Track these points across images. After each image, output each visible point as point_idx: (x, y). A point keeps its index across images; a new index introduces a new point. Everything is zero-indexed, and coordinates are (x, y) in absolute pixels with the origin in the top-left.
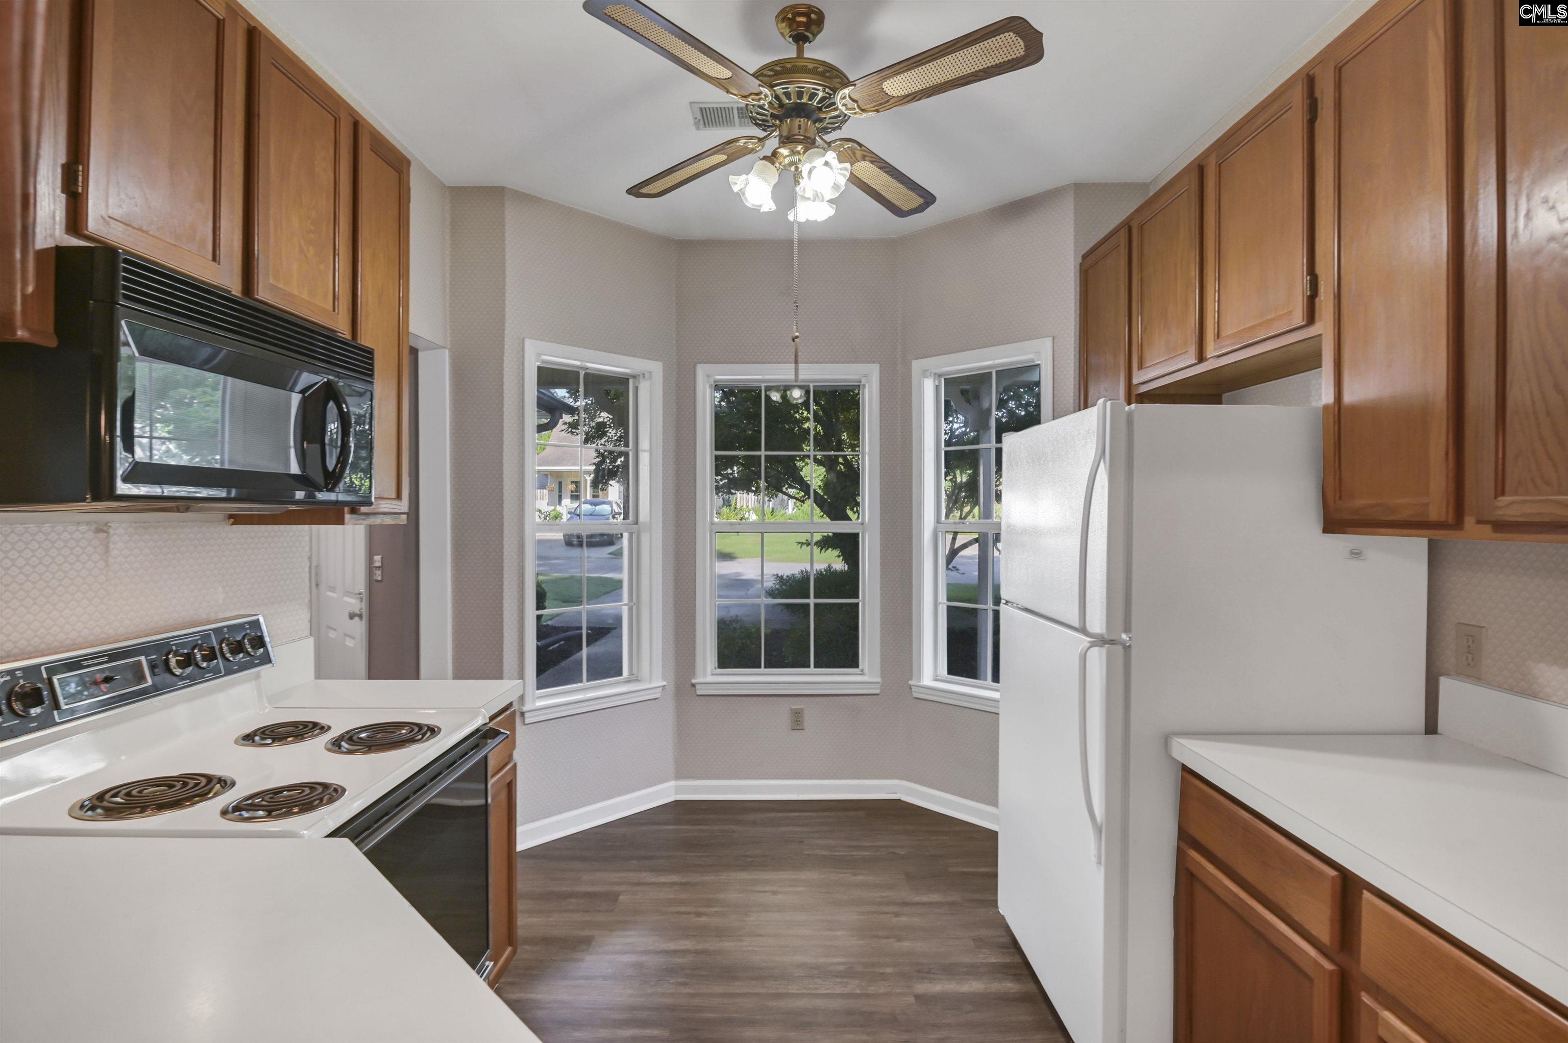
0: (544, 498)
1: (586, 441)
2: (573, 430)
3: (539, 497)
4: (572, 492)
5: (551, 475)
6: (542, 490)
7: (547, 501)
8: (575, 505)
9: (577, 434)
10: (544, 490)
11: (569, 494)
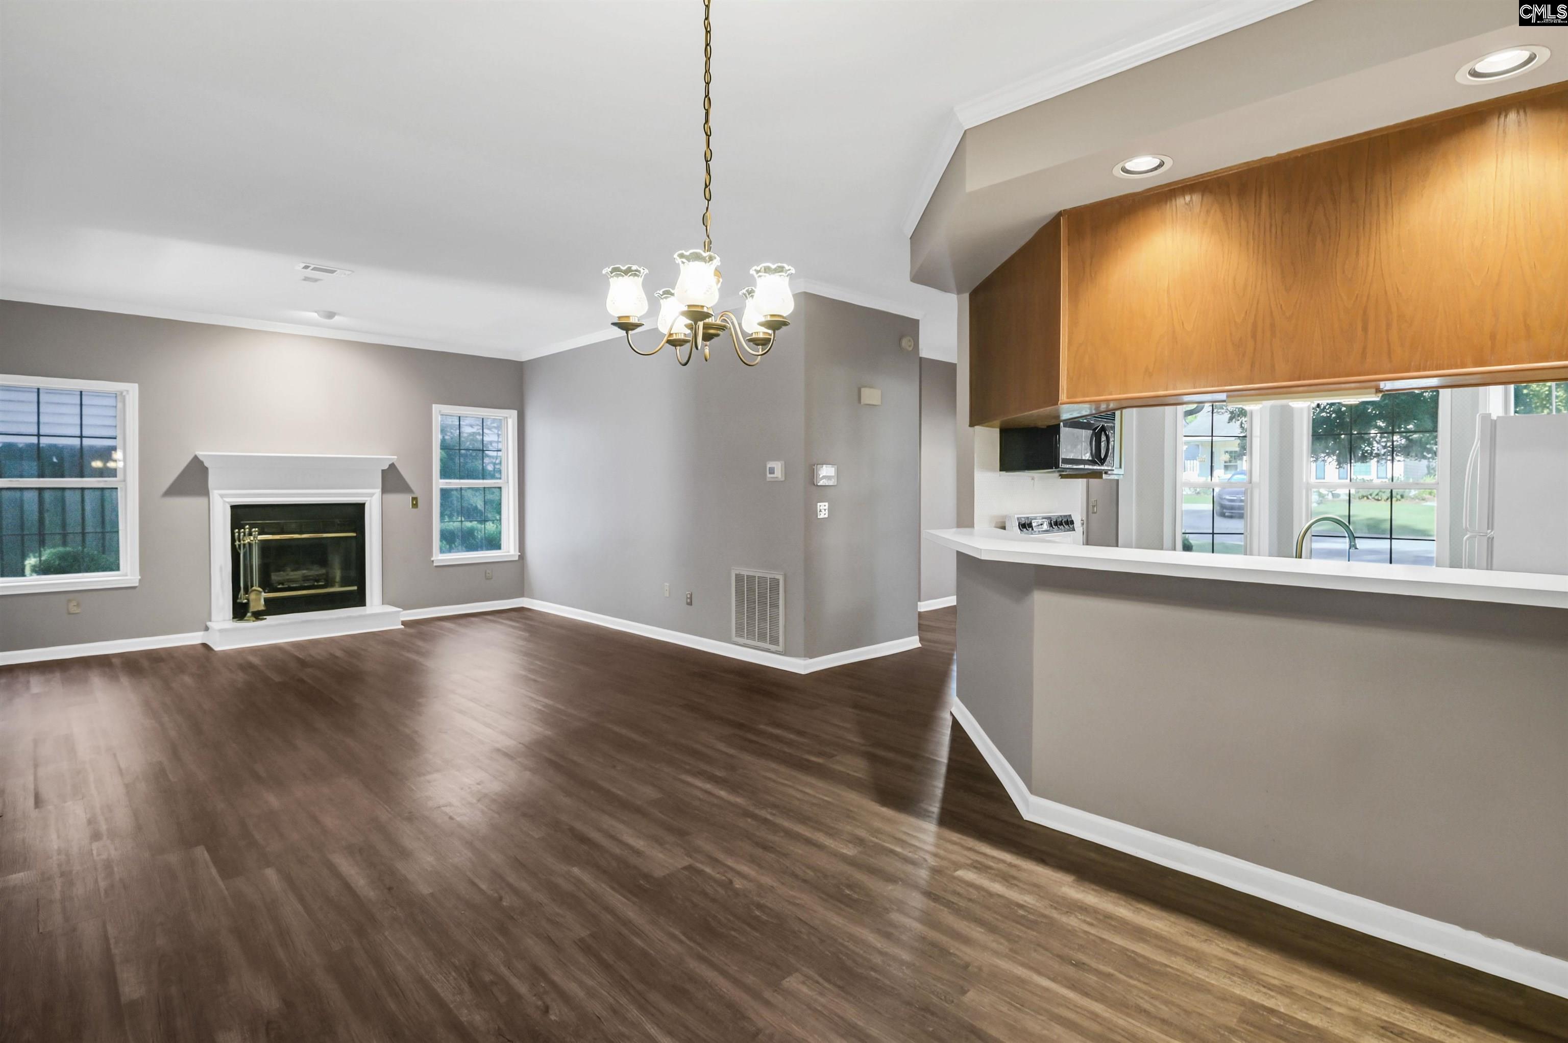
0: (1195, 468)
1: (1231, 419)
2: (1219, 411)
3: (1189, 468)
4: (1225, 462)
5: (1202, 445)
6: (1192, 461)
7: (1198, 472)
8: (1229, 476)
9: (1223, 413)
10: (1195, 461)
11: (1223, 464)
